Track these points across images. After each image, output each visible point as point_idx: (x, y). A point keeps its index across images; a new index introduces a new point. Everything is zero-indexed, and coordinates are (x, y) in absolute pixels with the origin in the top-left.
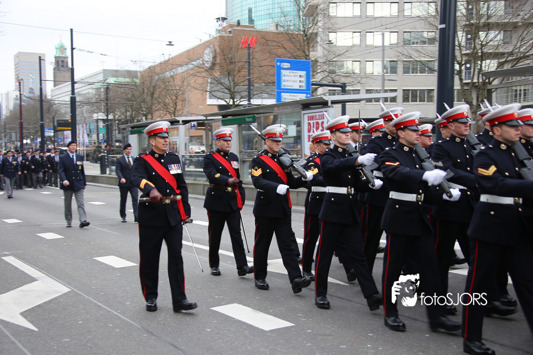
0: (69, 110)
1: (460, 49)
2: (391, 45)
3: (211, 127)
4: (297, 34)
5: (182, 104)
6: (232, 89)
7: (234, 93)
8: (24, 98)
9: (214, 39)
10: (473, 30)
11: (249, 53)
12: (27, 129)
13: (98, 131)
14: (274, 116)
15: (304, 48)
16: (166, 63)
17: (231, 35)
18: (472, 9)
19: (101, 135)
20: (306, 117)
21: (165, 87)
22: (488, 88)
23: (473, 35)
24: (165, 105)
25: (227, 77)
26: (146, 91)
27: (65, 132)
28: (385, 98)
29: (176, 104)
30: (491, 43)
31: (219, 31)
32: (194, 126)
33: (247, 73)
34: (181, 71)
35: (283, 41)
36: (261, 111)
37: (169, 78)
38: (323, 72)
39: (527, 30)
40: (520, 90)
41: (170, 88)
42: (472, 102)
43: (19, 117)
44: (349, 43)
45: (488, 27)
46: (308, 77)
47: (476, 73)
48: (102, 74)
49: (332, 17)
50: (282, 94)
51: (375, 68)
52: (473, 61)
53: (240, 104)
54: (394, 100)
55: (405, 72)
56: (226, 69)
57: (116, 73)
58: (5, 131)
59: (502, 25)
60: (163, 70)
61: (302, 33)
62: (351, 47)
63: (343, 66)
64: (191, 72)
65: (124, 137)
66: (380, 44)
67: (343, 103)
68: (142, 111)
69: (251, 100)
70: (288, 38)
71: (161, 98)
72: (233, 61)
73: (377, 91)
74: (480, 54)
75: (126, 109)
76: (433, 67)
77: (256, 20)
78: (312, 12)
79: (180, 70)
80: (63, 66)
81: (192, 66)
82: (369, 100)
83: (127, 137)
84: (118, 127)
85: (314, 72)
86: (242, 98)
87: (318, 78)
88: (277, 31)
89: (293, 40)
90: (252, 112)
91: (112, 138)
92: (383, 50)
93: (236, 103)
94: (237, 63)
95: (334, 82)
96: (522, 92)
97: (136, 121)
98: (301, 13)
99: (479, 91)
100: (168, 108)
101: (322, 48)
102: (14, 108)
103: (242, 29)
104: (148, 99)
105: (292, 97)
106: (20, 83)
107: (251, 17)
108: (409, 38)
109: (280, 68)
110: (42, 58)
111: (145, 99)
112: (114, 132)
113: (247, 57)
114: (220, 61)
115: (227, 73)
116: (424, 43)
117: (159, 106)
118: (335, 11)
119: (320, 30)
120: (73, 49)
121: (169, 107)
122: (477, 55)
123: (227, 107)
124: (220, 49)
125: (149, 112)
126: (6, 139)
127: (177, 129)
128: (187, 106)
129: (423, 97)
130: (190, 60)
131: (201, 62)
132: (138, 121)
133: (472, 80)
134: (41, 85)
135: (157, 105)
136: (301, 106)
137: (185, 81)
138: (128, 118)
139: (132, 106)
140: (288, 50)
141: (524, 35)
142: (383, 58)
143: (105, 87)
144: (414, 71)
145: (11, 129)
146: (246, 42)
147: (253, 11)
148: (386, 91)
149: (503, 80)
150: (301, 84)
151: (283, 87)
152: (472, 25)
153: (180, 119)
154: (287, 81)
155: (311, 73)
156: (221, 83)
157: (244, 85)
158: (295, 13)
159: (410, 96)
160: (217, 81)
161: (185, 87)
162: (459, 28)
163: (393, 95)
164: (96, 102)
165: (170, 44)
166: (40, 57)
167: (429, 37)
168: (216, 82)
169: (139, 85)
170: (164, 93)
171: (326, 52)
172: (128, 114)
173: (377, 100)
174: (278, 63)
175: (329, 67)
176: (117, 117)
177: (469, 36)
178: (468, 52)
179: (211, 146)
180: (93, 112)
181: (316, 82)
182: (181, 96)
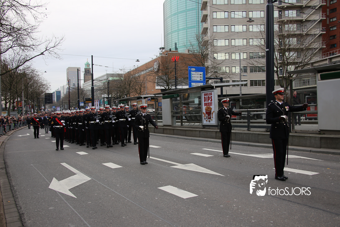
0: (91, 93)
1: (277, 60)
2: (244, 59)
3: (158, 100)
4: (198, 55)
5: (144, 89)
6: (168, 81)
7: (169, 83)
8: (70, 88)
9: (159, 58)
10: (282, 52)
11: (175, 64)
12: (72, 103)
13: (104, 103)
14: (188, 94)
15: (202, 61)
16: (136, 69)
17: (167, 56)
18: (282, 42)
20: (203, 94)
21: (136, 81)
22: (290, 79)
23: (283, 54)
25: (165, 76)
26: (126, 83)
27: (89, 104)
28: (242, 84)
29: (141, 89)
30: (291, 57)
31: (161, 54)
32: (150, 99)
33: (175, 74)
35: (192, 58)
36: (182, 92)
37: (137, 77)
38: (211, 72)
40: (306, 80)
41: (138, 82)
42: (283, 86)
43: (68, 97)
44: (223, 58)
45: (289, 50)
46: (204, 75)
47: (285, 72)
48: (106, 76)
49: (215, 46)
50: (192, 83)
51: (236, 70)
52: (283, 66)
54: (246, 85)
55: (251, 72)
56: (164, 72)
57: (112, 75)
58: (62, 104)
59: (296, 49)
60: (135, 73)
61: (201, 54)
62: (225, 60)
63: (221, 69)
64: (148, 74)
66: (238, 58)
67: (221, 87)
68: (125, 93)
69: (177, 86)
70: (194, 57)
71: (134, 86)
72: (168, 68)
73: (238, 81)
74: (286, 63)
75: (117, 92)
76: (264, 69)
77: (178, 48)
78: (205, 44)
79: (142, 73)
80: (88, 73)
81: (148, 71)
82: (234, 86)
85: (207, 72)
86: (172, 85)
87: (209, 75)
88: (188, 53)
89: (196, 57)
90: (177, 92)
92: (240, 61)
93: (169, 88)
94: (170, 69)
95: (217, 77)
98: (200, 45)
99: (286, 81)
100: (137, 91)
101: (210, 61)
102: (66, 93)
103: (172, 52)
104: (128, 87)
105: (196, 85)
106: (69, 81)
107: (176, 47)
108: (252, 56)
109: (190, 71)
111: (126, 87)
113: (174, 66)
114: (162, 68)
115: (165, 74)
116: (260, 58)
117: (133, 90)
118: (216, 43)
119: (209, 52)
120: (92, 65)
123: (165, 90)
124: (162, 62)
125: (128, 93)
127: (141, 101)
128: (146, 90)
129: (260, 84)
130: (147, 68)
131: (153, 69)
132: (123, 98)
133: (283, 75)
134: (78, 82)
136: (201, 89)
137: (145, 78)
138: (118, 97)
139: (120, 91)
140: (194, 62)
141: (306, 54)
142: (240, 65)
143: (107, 82)
144: (255, 71)
145: (65, 103)
146: (174, 59)
147: (177, 44)
148: (242, 81)
149: (297, 75)
150: (201, 78)
151: (192, 80)
152: (282, 49)
153: (143, 96)
154: (194, 77)
155: (206, 73)
156: (162, 79)
157: (173, 80)
158: (197, 45)
159: (254, 83)
160: (160, 78)
161: (145, 81)
162: (276, 51)
163: (245, 83)
164: (103, 89)
165: (138, 61)
166: (78, 69)
167: (262, 55)
169: (123, 80)
170: (135, 84)
171: (212, 63)
172: (118, 94)
173: (238, 85)
174: (190, 69)
175: (214, 70)
176: (113, 96)
177: (281, 54)
178: (281, 62)
179: (158, 109)
180: (102, 94)
181: (208, 77)
182: (143, 85)
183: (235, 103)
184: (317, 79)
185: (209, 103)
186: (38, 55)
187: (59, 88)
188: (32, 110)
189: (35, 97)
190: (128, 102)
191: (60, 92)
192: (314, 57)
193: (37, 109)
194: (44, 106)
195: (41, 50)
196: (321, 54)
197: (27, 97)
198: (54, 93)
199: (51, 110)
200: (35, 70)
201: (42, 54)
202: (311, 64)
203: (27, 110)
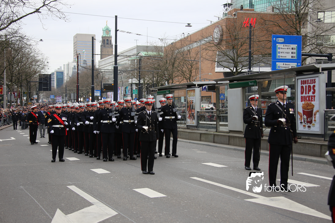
4: (291, 15)
5: (196, 72)
6: (236, 60)
7: (237, 62)
8: (80, 68)
9: (222, 21)
11: (250, 32)
12: (82, 90)
13: (132, 91)
14: (269, 81)
15: (296, 25)
17: (236, 17)
19: (134, 95)
21: (183, 58)
24: (182, 72)
25: (232, 51)
26: (168, 62)
27: (108, 93)
29: (191, 71)
31: (226, 14)
32: (205, 89)
33: (248, 47)
34: (196, 46)
35: (278, 21)
36: (260, 77)
37: (186, 52)
38: (312, 44)
41: (187, 60)
43: (77, 82)
46: (299, 49)
48: (136, 50)
50: (277, 63)
53: (242, 71)
56: (231, 44)
57: (146, 48)
58: (66, 92)
60: (182, 46)
61: (294, 14)
63: (329, 39)
64: (204, 47)
67: (329, 70)
68: (165, 77)
69: (252, 68)
70: (283, 18)
71: (180, 67)
72: (237, 37)
75: (153, 75)
77: (255, 4)
80: (108, 44)
81: (204, 42)
85: (304, 45)
86: (243, 66)
87: (307, 50)
88: (273, 13)
90: (254, 78)
94: (240, 39)
95: (321, 53)
100: (184, 75)
101: (311, 25)
102: (73, 75)
103: (244, 12)
104: (170, 68)
105: (285, 66)
106: (78, 56)
107: (252, 3)
109: (276, 43)
110: (94, 38)
111: (168, 68)
112: (144, 93)
113: (249, 34)
114: (226, 38)
115: (232, 47)
117: (178, 74)
119: (310, 10)
120: (116, 31)
121: (186, 74)
123: (231, 73)
124: (227, 28)
125: (170, 78)
126: (67, 98)
127: (194, 91)
128: (200, 73)
130: (203, 37)
131: (211, 39)
132: (162, 85)
134: (93, 58)
135: (176, 72)
137: (199, 54)
138: (154, 82)
139: (157, 73)
140: (282, 27)
143: (138, 59)
145: (70, 90)
146: (248, 22)
150: (293, 55)
151: (277, 58)
153: (196, 83)
154: (281, 53)
155: (302, 46)
156: (227, 55)
157: (245, 57)
161: (198, 59)
164: (131, 71)
165: (189, 25)
166: (93, 37)
168: (223, 54)
169: (163, 57)
170: (182, 63)
172: (155, 79)
174: (274, 38)
175: (317, 41)
176: (146, 81)
180: (129, 78)
181: (305, 53)
182: (195, 65)
185: (309, 97)
186: (31, 13)
187: (61, 67)
188: (19, 101)
189: (24, 80)
191: (62, 73)
193: (27, 99)
194: (37, 94)
195: (36, 4)
197: (12, 79)
198: (53, 74)
199: (47, 101)
200: (25, 37)
201: (37, 11)
203: (11, 100)
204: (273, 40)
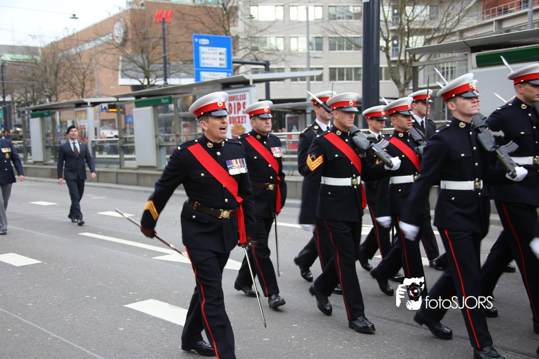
1: (387, 25)
2: (316, 20)
3: (124, 109)
4: (216, 8)
5: (91, 85)
6: (147, 68)
7: (149, 71)
9: (125, 13)
10: (399, 5)
11: (164, 30)
14: (193, 96)
15: (224, 23)
16: (70, 38)
17: (143, 8)
21: (71, 65)
22: (414, 65)
23: (400, 10)
24: (71, 85)
25: (141, 55)
26: (48, 70)
28: (311, 76)
29: (84, 84)
30: (417, 18)
31: (130, 3)
32: (105, 108)
33: (162, 50)
35: (200, 15)
36: (179, 91)
37: (74, 55)
38: (245, 48)
39: (452, 5)
40: (447, 68)
41: (77, 67)
42: (399, 81)
44: (271, 18)
45: (414, 2)
46: (229, 55)
47: (403, 49)
50: (201, 73)
51: (299, 44)
52: (400, 37)
53: (156, 84)
54: (320, 78)
55: (331, 49)
56: (139, 46)
57: (12, 49)
60: (68, 47)
61: (221, 6)
62: (274, 22)
63: (265, 42)
64: (100, 49)
65: (24, 121)
66: (305, 19)
67: (267, 81)
68: (45, 92)
69: (168, 80)
70: (206, 12)
71: (67, 77)
72: (147, 36)
73: (302, 69)
74: (406, 30)
75: (26, 89)
76: (359, 43)
79: (87, 46)
81: (101, 41)
82: (294, 79)
83: (29, 122)
84: (17, 110)
85: (235, 48)
86: (157, 77)
87: (240, 55)
88: (193, 4)
90: (169, 92)
91: (10, 122)
92: (308, 25)
93: (151, 83)
94: (150, 39)
95: (257, 60)
96: (449, 70)
97: (38, 103)
99: (406, 69)
100: (74, 89)
101: (243, 23)
103: (155, 1)
104: (52, 78)
105: (212, 77)
108: (334, 13)
109: (198, 45)
111: (48, 79)
112: (13, 116)
113: (162, 32)
114: (132, 36)
115: (140, 51)
116: (350, 18)
117: (65, 87)
119: (240, 3)
121: (76, 87)
122: (403, 31)
123: (142, 87)
124: (132, 23)
125: (54, 93)
127: (86, 111)
128: (96, 86)
129: (350, 76)
130: (98, 35)
131: (111, 38)
132: (41, 103)
133: (399, 58)
135: (61, 85)
136: (221, 86)
137: (94, 59)
138: (29, 100)
139: (33, 86)
140: (207, 24)
141: (450, 11)
142: (308, 34)
144: (341, 48)
146: (160, 16)
148: (312, 69)
149: (430, 57)
150: (221, 62)
151: (202, 65)
153: (89, 101)
154: (207, 59)
155: (232, 50)
156: (134, 61)
157: (159, 64)
159: (337, 74)
160: (129, 59)
161: (93, 66)
162: (384, 2)
163: (318, 73)
165: (74, 17)
167: (355, 12)
169: (40, 63)
170: (69, 72)
171: (247, 28)
172: (29, 95)
173: (303, 79)
175: (251, 43)
176: (15, 99)
177: (396, 11)
178: (395, 28)
179: (125, 130)
181: (237, 59)
182: (89, 75)
183: (297, 118)
184: (469, 67)
185: (239, 117)
190: (54, 113)
192: (466, 18)
196: (480, 12)
202: (458, 33)
204: (195, 41)
